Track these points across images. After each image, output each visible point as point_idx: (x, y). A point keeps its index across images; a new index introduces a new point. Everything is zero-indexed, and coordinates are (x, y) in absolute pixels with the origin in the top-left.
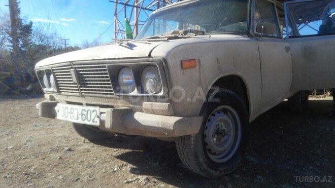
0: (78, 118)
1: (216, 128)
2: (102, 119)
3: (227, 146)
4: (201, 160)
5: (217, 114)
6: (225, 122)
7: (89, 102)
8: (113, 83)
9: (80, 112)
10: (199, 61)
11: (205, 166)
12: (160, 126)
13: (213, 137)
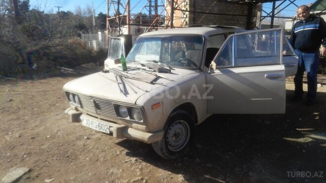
0: (96, 128)
1: (174, 133)
2: (111, 130)
3: (181, 142)
4: (164, 151)
5: (175, 125)
6: (180, 129)
7: (102, 118)
8: (116, 113)
9: (98, 124)
10: (162, 102)
11: (167, 154)
12: (141, 138)
13: (172, 137)
